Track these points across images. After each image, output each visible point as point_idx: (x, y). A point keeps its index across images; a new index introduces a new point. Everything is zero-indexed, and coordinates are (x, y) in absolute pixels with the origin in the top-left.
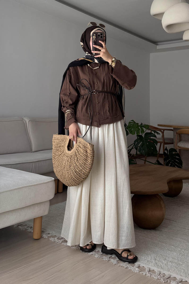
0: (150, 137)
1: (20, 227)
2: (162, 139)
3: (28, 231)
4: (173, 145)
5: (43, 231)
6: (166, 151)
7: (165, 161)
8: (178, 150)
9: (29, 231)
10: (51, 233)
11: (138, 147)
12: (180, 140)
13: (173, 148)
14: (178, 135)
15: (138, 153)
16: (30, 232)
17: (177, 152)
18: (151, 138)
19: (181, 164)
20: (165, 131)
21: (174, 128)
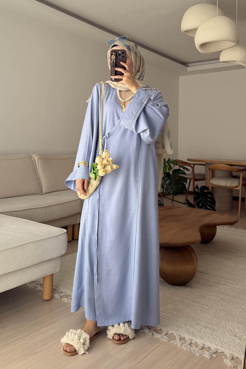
3: (38, 290)
4: (204, 181)
5: (55, 289)
6: (197, 190)
7: (195, 201)
10: (64, 291)
11: (165, 186)
13: (204, 185)
14: (211, 171)
17: (209, 190)
18: (180, 175)
19: (214, 204)
21: (206, 163)
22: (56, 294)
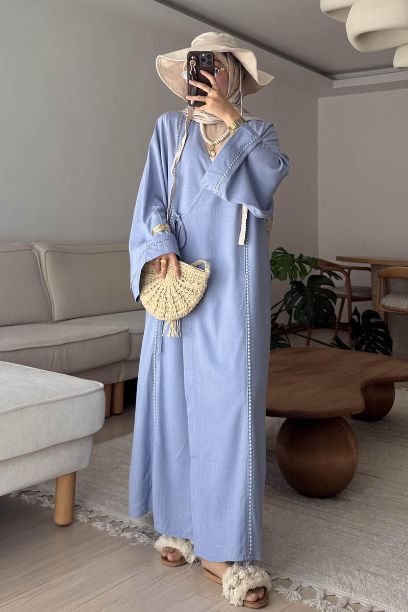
0: (321, 284)
1: (25, 497)
2: (346, 290)
3: (44, 507)
4: (369, 302)
5: (79, 505)
6: (355, 317)
7: (353, 340)
8: (382, 315)
9: (45, 505)
10: (95, 509)
11: (294, 309)
12: (387, 292)
13: (371, 309)
14: (382, 280)
15: (293, 321)
16: (49, 508)
17: (381, 319)
18: (322, 286)
19: (390, 346)
20: (352, 272)
21: (372, 265)
22: (80, 515)
